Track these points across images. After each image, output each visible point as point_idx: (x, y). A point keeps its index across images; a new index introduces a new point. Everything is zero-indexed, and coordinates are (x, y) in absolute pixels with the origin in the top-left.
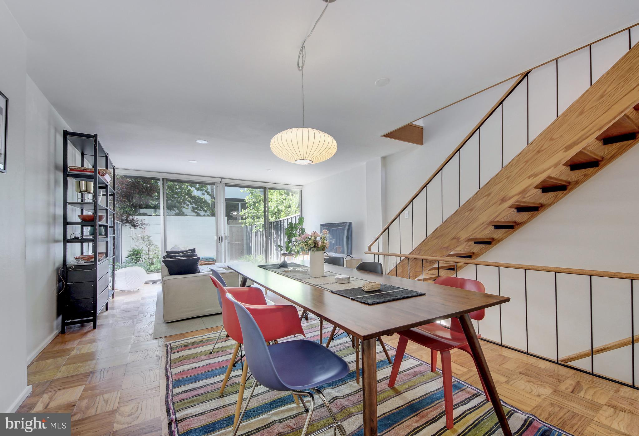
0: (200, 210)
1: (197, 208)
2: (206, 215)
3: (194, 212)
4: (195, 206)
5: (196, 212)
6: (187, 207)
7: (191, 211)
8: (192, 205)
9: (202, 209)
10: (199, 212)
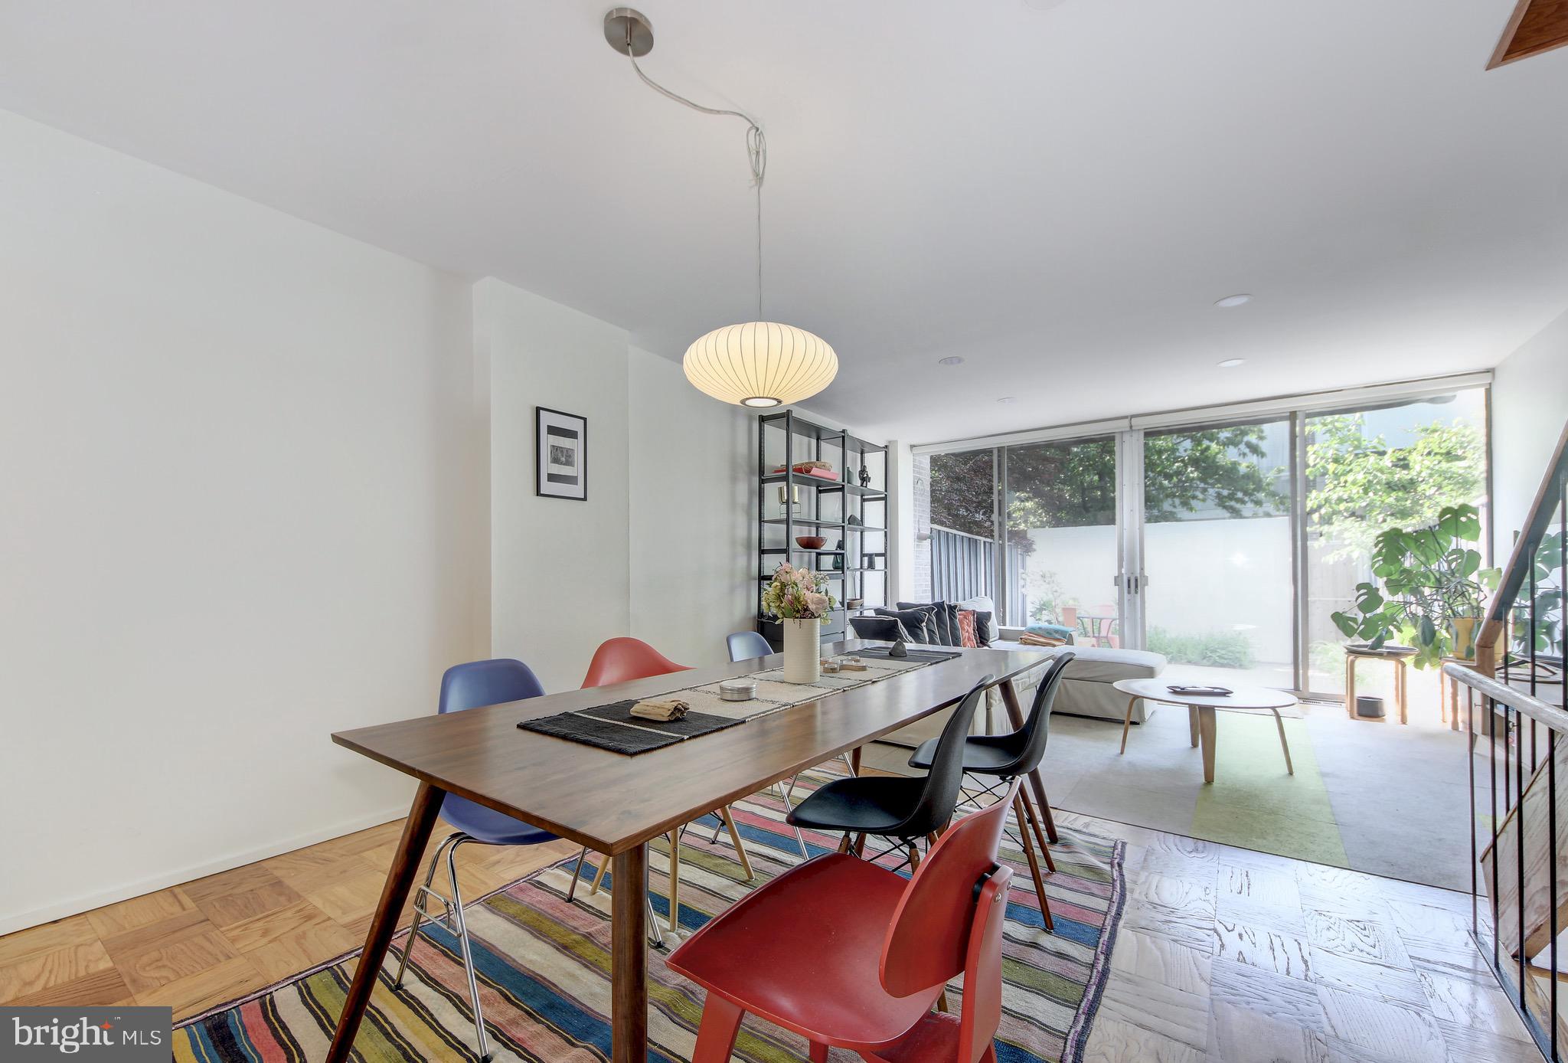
0: (1243, 502)
1: (1231, 497)
2: (1262, 514)
3: (1225, 507)
4: (1225, 492)
5: (1230, 506)
6: (1201, 496)
7: (1214, 507)
8: (1217, 490)
9: (1246, 499)
10: (1238, 506)
